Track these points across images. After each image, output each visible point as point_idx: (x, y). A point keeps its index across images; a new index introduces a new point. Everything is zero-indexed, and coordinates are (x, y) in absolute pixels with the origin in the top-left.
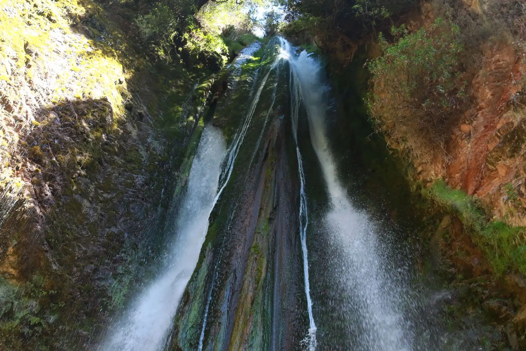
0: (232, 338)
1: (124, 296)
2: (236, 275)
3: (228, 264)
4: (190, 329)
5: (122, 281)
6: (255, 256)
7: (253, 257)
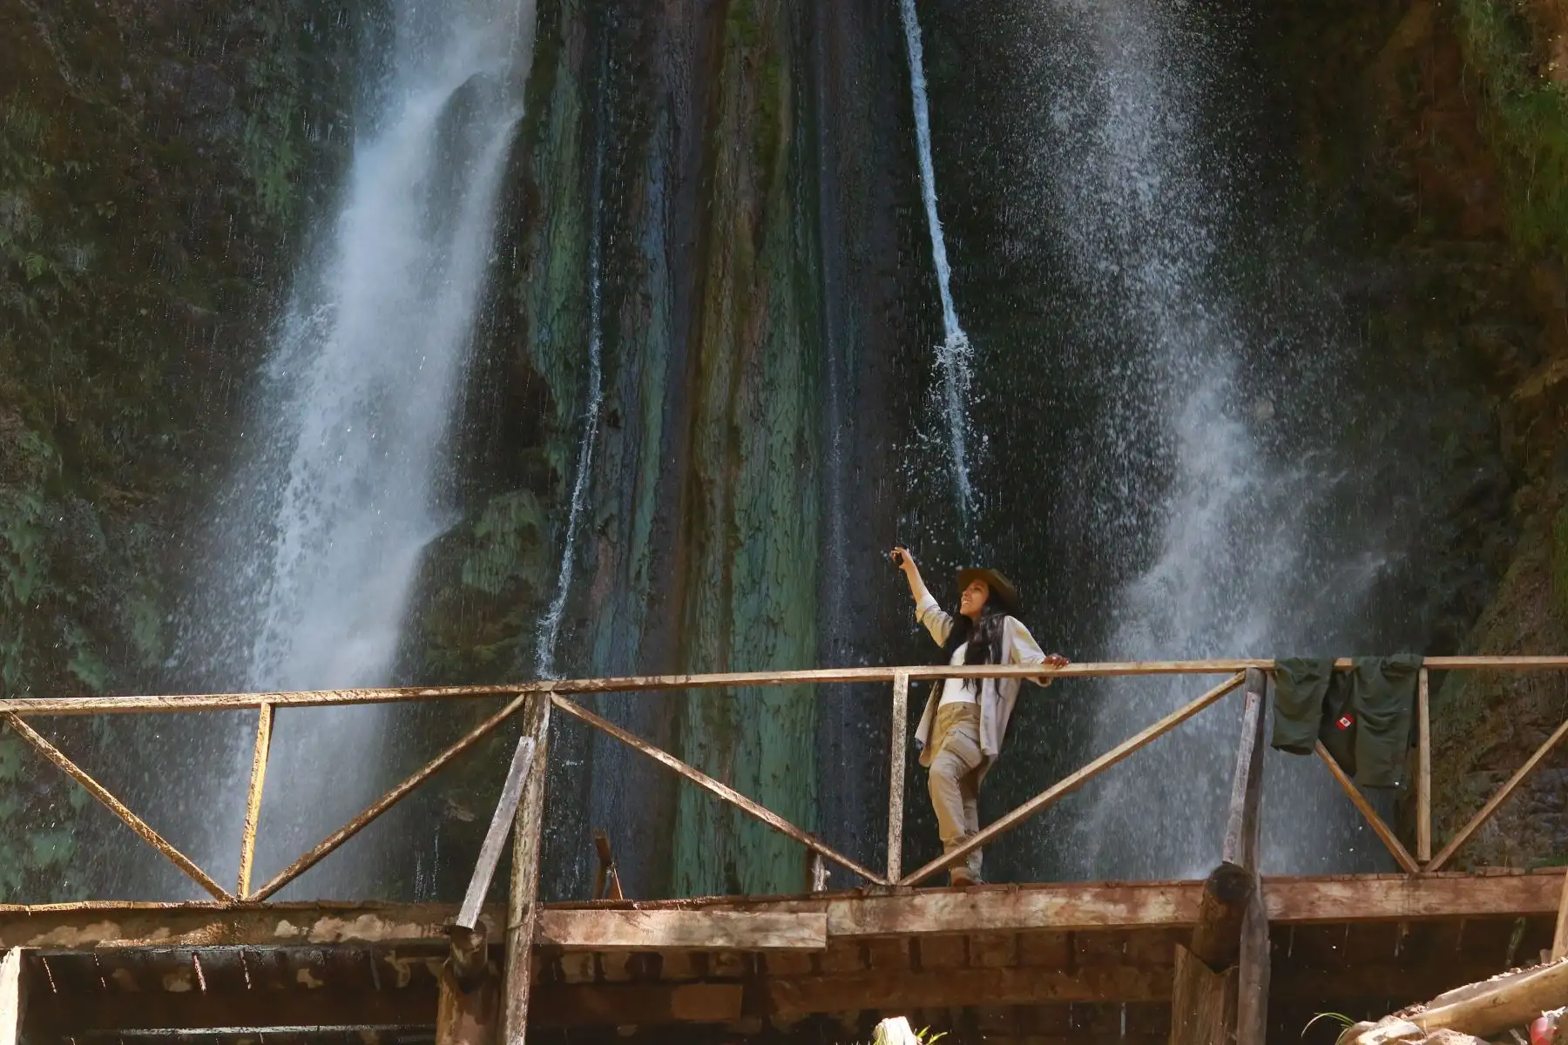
0: (703, 356)
1: (289, 177)
2: (675, 120)
3: (642, 72)
4: (559, 316)
5: (268, 118)
6: (745, 52)
7: (736, 54)
